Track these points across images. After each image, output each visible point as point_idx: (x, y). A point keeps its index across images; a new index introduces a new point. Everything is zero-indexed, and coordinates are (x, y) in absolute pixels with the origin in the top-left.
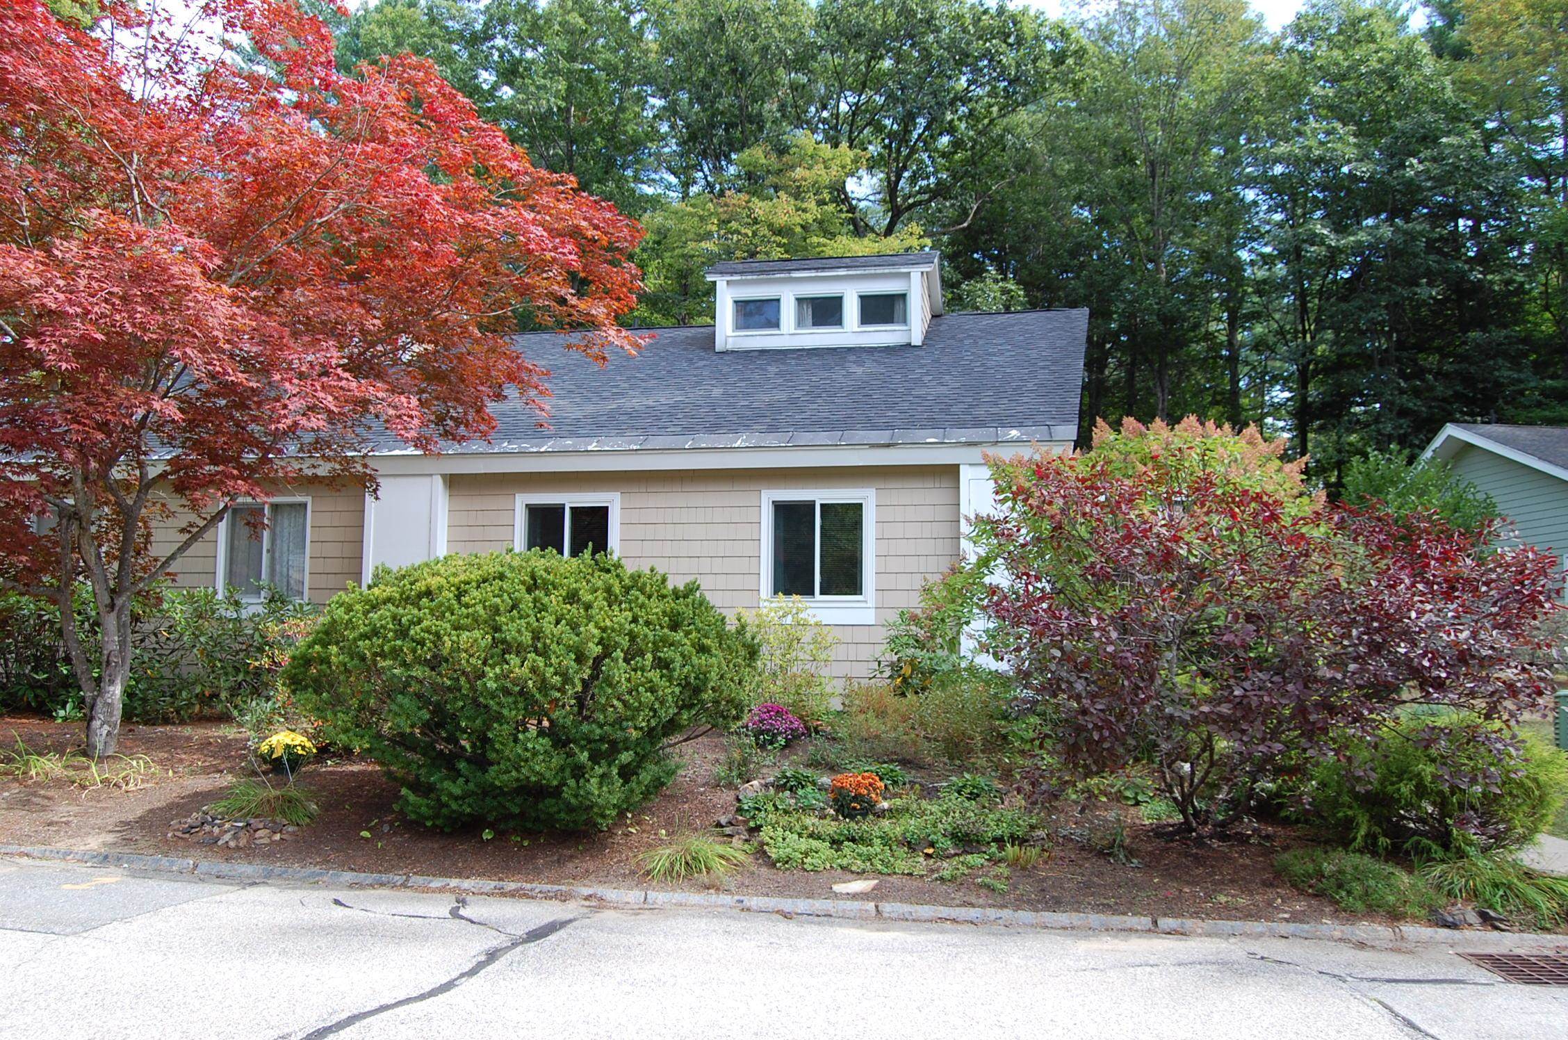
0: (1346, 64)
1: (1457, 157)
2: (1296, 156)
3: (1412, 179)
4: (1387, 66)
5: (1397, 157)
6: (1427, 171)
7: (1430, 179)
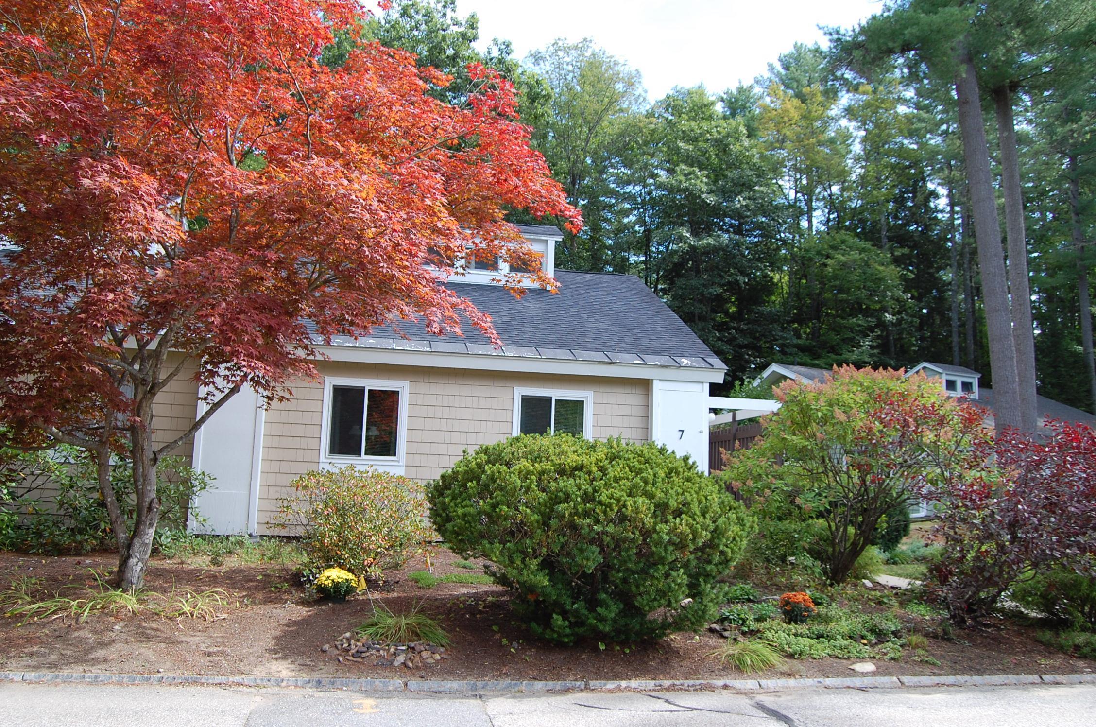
0: (698, 131)
1: (763, 199)
2: (672, 185)
3: (737, 209)
4: (724, 137)
5: (727, 194)
6: (746, 206)
7: (749, 210)
